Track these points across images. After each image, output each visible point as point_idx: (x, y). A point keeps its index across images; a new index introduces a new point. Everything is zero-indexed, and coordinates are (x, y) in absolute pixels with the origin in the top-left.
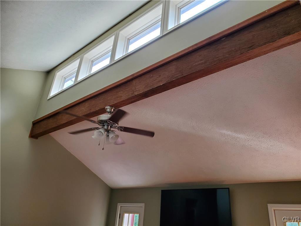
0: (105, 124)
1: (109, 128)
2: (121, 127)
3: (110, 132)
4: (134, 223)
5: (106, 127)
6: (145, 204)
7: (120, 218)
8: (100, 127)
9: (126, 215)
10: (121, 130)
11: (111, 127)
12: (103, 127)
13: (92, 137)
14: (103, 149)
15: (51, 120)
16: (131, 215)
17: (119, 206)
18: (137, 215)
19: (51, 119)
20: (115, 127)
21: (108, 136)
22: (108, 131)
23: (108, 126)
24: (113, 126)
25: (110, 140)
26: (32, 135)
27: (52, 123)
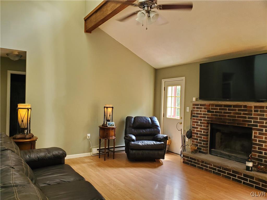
0: (145, 6)
1: (149, 9)
2: (160, 6)
3: (150, 12)
4: (177, 93)
5: (146, 8)
6: (185, 77)
7: (164, 90)
8: (141, 9)
9: (170, 88)
10: (160, 9)
11: (151, 8)
12: (144, 10)
13: (136, 19)
14: (146, 29)
15: (98, 14)
16: (173, 87)
17: (163, 81)
18: (179, 87)
19: (98, 12)
20: (155, 7)
21: (149, 16)
22: (148, 12)
23: (148, 7)
24: (152, 6)
25: (152, 20)
26: (87, 30)
27: (100, 16)
